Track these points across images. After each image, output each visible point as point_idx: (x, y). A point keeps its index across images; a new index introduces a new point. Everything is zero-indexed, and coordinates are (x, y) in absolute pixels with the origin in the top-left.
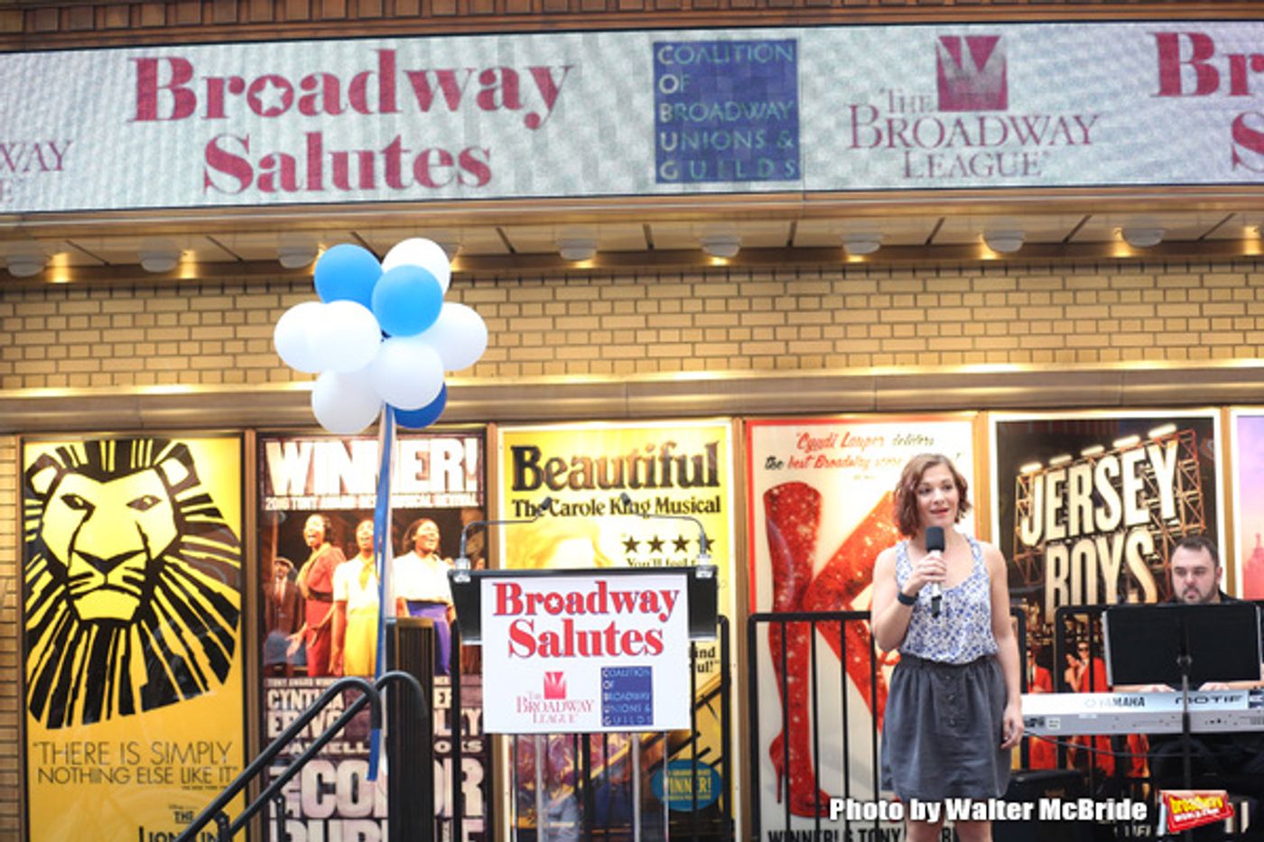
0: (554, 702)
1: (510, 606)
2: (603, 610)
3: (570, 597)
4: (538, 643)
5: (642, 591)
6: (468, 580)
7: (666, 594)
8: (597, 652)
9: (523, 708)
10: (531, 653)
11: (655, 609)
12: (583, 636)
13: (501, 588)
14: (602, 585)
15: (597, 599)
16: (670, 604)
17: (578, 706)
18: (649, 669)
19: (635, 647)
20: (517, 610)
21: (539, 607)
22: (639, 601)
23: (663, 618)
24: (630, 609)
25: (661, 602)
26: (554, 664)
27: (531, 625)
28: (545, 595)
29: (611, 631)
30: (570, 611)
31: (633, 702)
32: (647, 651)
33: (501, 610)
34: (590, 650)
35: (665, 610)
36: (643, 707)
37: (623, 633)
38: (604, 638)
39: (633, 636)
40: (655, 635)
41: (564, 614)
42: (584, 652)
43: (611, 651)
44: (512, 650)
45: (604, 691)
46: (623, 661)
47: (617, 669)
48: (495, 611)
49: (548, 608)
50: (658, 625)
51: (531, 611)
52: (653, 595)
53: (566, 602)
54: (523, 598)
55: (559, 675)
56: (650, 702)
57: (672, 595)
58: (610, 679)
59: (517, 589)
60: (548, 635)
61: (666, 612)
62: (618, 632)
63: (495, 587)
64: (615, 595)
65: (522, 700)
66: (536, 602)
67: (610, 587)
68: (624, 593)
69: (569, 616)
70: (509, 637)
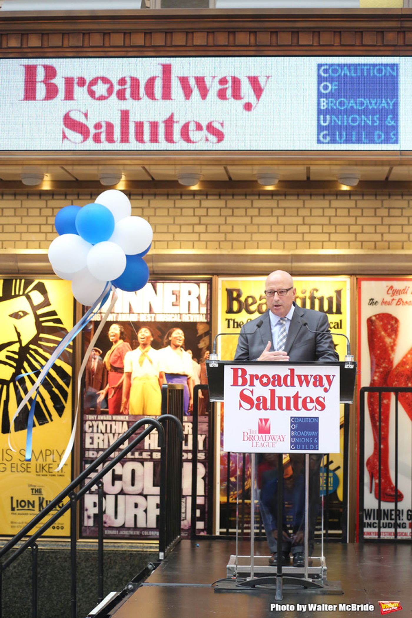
0: (264, 435)
1: (240, 381)
3: (274, 377)
4: (256, 402)
5: (314, 375)
6: (217, 366)
7: (328, 377)
8: (288, 408)
9: (246, 438)
10: (252, 407)
11: (321, 385)
12: (280, 399)
13: (235, 371)
14: (292, 371)
15: (289, 378)
16: (330, 382)
17: (277, 438)
18: (317, 418)
19: (310, 406)
20: (244, 383)
21: (257, 382)
22: (312, 380)
23: (326, 390)
24: (307, 386)
25: (325, 381)
26: (264, 414)
27: (252, 392)
28: (260, 376)
29: (296, 397)
30: (274, 385)
31: (308, 437)
32: (316, 409)
33: (235, 384)
34: (284, 407)
35: (326, 385)
36: (313, 440)
37: (303, 398)
38: (292, 400)
39: (308, 400)
40: (321, 399)
41: (270, 387)
42: (281, 408)
43: (296, 408)
44: (241, 406)
45: (291, 430)
46: (303, 413)
47: (299, 418)
48: (232, 384)
49: (261, 382)
50: (323, 394)
51: (252, 384)
52: (321, 377)
53: (272, 380)
54: (248, 377)
55: (266, 420)
56: (317, 437)
57: (331, 377)
58: (295, 423)
59: (244, 372)
60: (261, 398)
61: (328, 387)
62: (300, 397)
63: (232, 370)
64: (299, 377)
65: (246, 434)
66: (255, 380)
67: (296, 373)
68: (304, 376)
69: (273, 388)
70: (239, 398)
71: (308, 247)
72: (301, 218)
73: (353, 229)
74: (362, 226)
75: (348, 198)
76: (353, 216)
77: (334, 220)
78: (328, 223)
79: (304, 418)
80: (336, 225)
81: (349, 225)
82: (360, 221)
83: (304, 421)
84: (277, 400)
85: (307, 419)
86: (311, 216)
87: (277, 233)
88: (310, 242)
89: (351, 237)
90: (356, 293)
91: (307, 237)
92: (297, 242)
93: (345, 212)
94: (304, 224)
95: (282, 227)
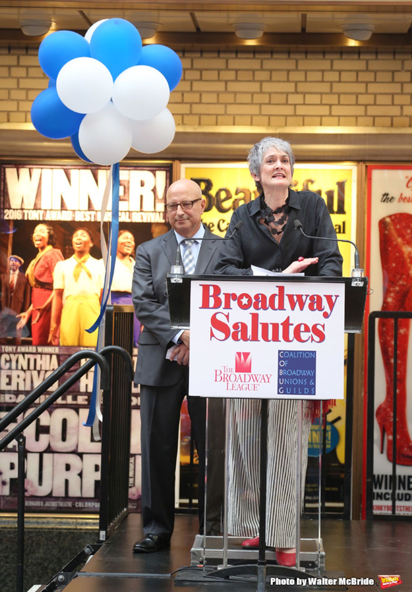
0: (242, 374)
1: (212, 301)
2: (281, 307)
3: (256, 297)
4: (232, 330)
5: (310, 295)
6: (181, 281)
7: (329, 298)
8: (276, 338)
9: (219, 378)
10: (227, 337)
11: (320, 308)
12: (265, 326)
13: (206, 289)
14: (281, 289)
15: (277, 298)
16: (331, 305)
17: (260, 378)
18: (314, 352)
19: (304, 336)
20: (217, 304)
21: (234, 304)
22: (308, 302)
23: (326, 315)
24: (302, 309)
25: (325, 303)
26: (243, 346)
27: (227, 317)
28: (238, 295)
29: (286, 324)
30: (256, 308)
31: (301, 377)
32: (313, 340)
33: (205, 305)
34: (270, 337)
35: (327, 309)
36: (308, 381)
37: (295, 325)
38: (281, 328)
39: (302, 328)
40: (319, 327)
41: (252, 310)
42: (265, 337)
43: (286, 338)
44: (212, 335)
45: (279, 368)
46: (295, 346)
47: (289, 352)
48: (201, 306)
49: (240, 304)
50: (322, 321)
51: (228, 306)
52: (319, 298)
53: (254, 301)
54: (222, 297)
55: (246, 355)
56: (314, 378)
57: (334, 298)
58: (284, 359)
59: (217, 290)
60: (240, 325)
61: (328, 311)
62: (292, 325)
63: (201, 287)
64: (291, 297)
65: (218, 373)
66: (231, 300)
67: (287, 291)
68: (297, 296)
69: (255, 311)
70: (211, 325)
71: (301, 123)
72: (293, 85)
73: (363, 99)
74: (375, 95)
75: (356, 56)
76: (362, 82)
77: (337, 88)
78: (328, 90)
79: (296, 352)
80: (339, 94)
81: (357, 95)
82: (373, 88)
83: (296, 356)
84: (260, 327)
85: (301, 353)
86: (306, 81)
87: (260, 104)
88: (303, 116)
89: (360, 110)
90: (365, 186)
91: (301, 110)
92: (286, 116)
93: (352, 76)
94: (297, 92)
95: (267, 96)
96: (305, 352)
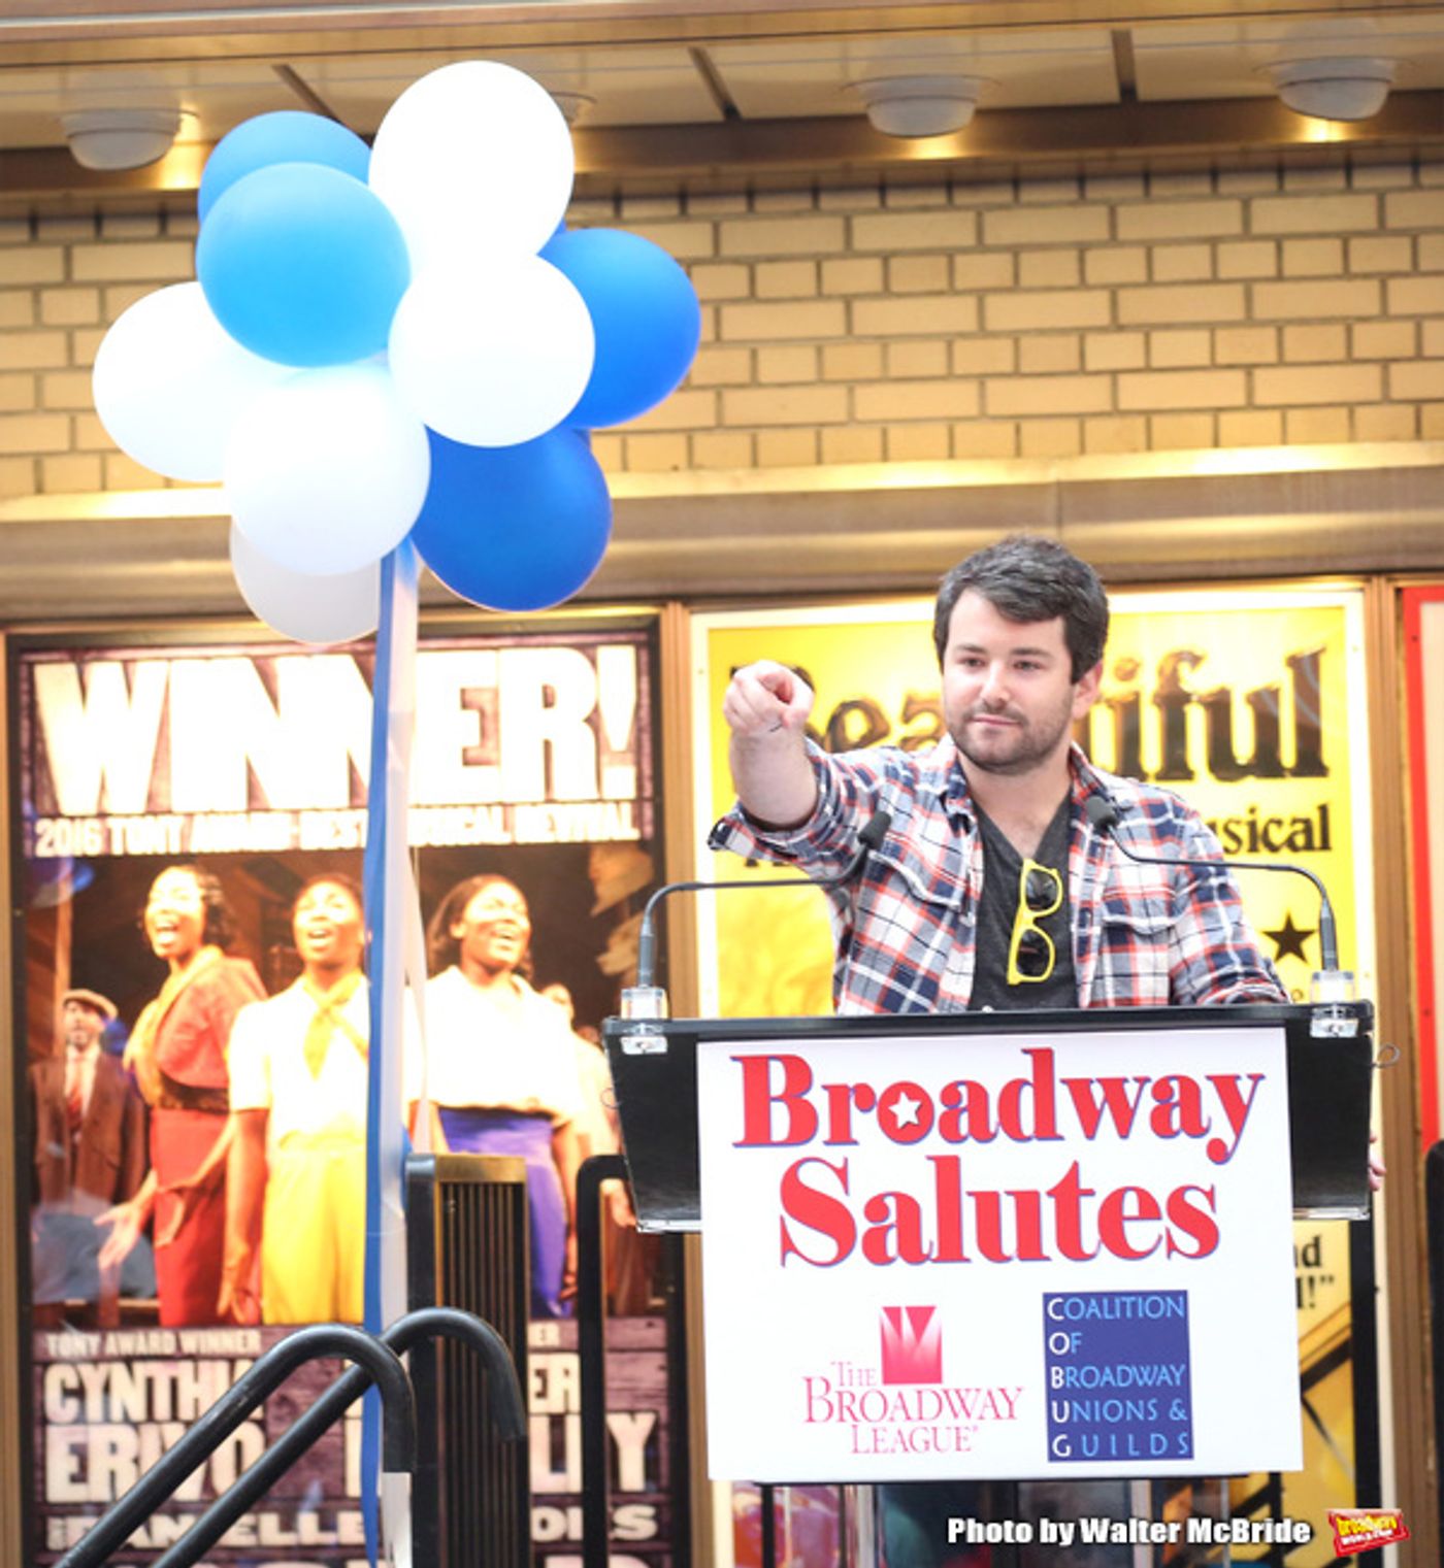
0: (909, 1391)
1: (780, 1119)
2: (1046, 1129)
3: (950, 1093)
4: (863, 1225)
5: (1155, 1077)
6: (660, 1046)
7: (1226, 1086)
8: (1030, 1249)
9: (821, 1410)
10: (844, 1252)
11: (1194, 1126)
12: (988, 1203)
13: (755, 1070)
14: (1043, 1060)
15: (1027, 1096)
16: (1238, 1112)
17: (977, 1403)
18: (1180, 1296)
19: (1139, 1234)
20: (802, 1129)
21: (864, 1124)
22: (1148, 1104)
23: (1219, 1153)
24: (1124, 1130)
25: (1211, 1105)
26: (905, 1283)
27: (842, 1174)
28: (879, 1092)
29: (1069, 1192)
30: (951, 1134)
31: (1135, 1393)
32: (1172, 1247)
33: (757, 1133)
34: (1009, 1243)
35: (1221, 1128)
36: (1163, 1408)
37: (1102, 1195)
38: (1048, 1209)
39: (1131, 1205)
40: (1195, 1200)
41: (935, 1143)
42: (991, 1248)
43: (1071, 1247)
44: (787, 1245)
45: (1051, 1360)
46: (1105, 1274)
47: (1086, 1297)
48: (740, 1134)
49: (888, 1123)
50: (1204, 1172)
51: (841, 1134)
52: (1190, 1088)
53: (939, 1109)
54: (818, 1099)
55: (921, 1316)
56: (1184, 1392)
57: (1244, 1087)
58: (1066, 1326)
59: (798, 1072)
60: (891, 1202)
61: (1228, 1137)
62: (1090, 1193)
63: (739, 1066)
64: (1079, 1088)
65: (818, 1388)
66: (854, 1110)
67: (1064, 1068)
68: (1106, 1083)
69: (948, 1149)
70: (780, 1210)
71: (1141, 439)
72: (1103, 298)
73: (1371, 340)
74: (1419, 320)
75: (1337, 181)
76: (1366, 276)
77: (1272, 301)
78: (1238, 313)
79: (1112, 1295)
80: (1280, 326)
81: (1349, 323)
82: (1407, 295)
83: (1112, 1310)
84: (969, 1208)
85: (1129, 1300)
86: (1150, 282)
87: (982, 378)
88: (1148, 414)
89: (1363, 382)
90: (1398, 666)
91: (1137, 392)
92: (1081, 417)
93: (1327, 256)
94: (1117, 327)
95: (1006, 345)
96: (1145, 1295)
